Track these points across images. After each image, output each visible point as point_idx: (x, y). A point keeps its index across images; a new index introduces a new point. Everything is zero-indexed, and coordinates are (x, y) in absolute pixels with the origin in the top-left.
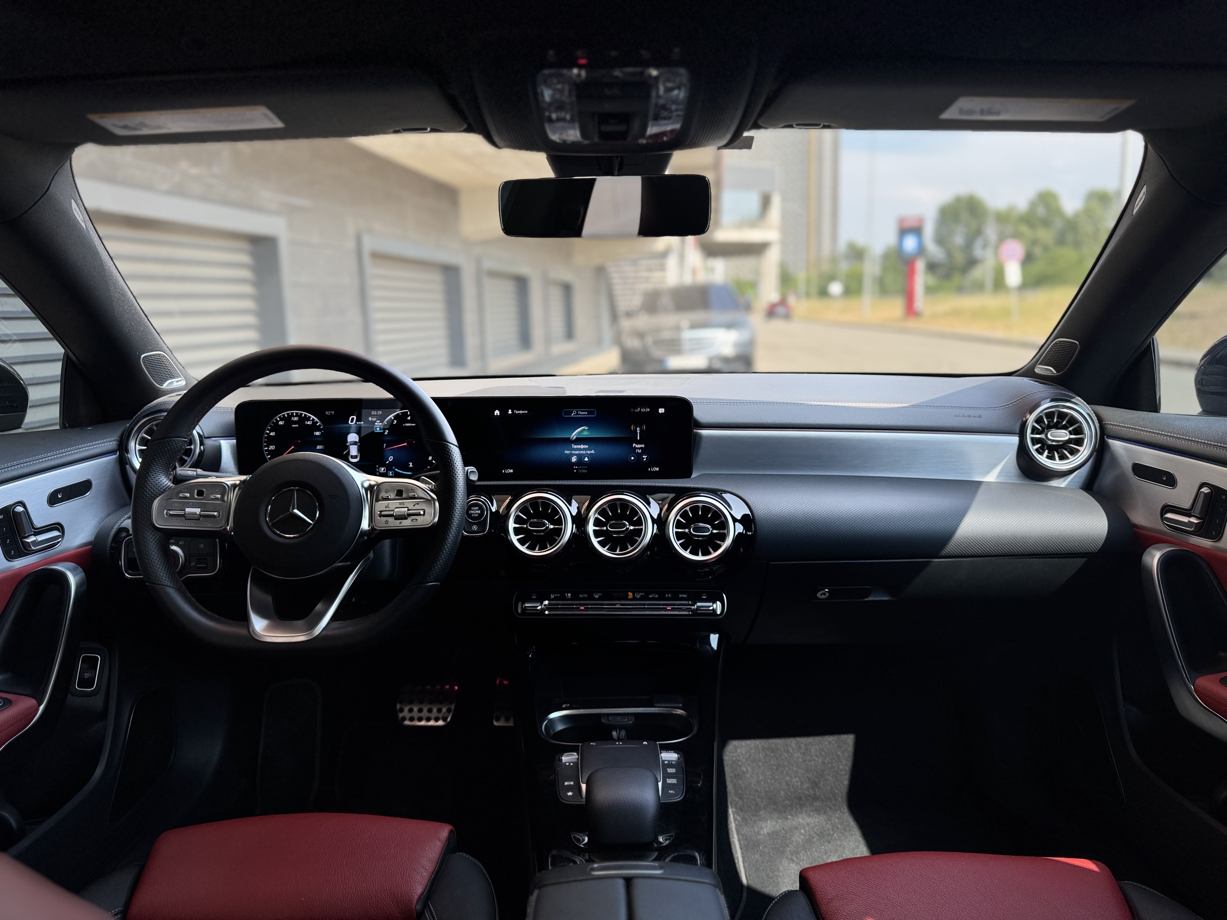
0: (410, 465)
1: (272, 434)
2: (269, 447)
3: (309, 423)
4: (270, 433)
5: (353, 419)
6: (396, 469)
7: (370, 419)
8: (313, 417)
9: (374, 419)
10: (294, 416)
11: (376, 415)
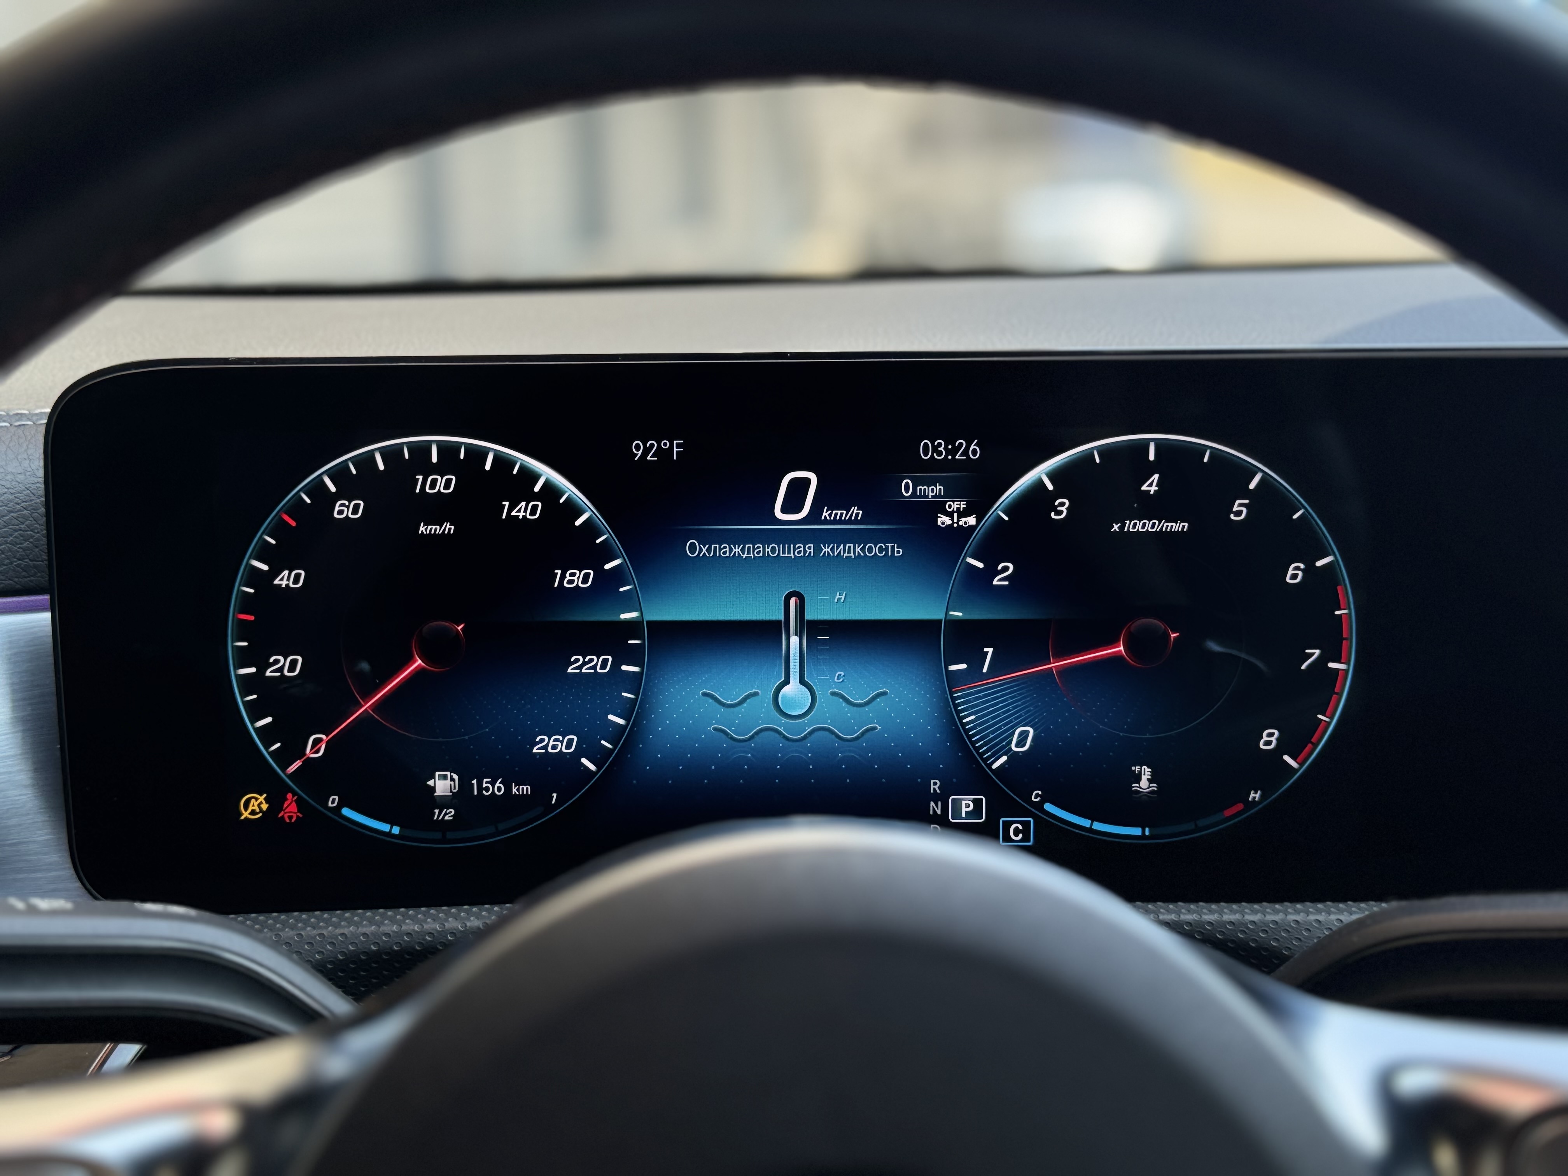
0: (1138, 779)
1: (284, 580)
2: (263, 666)
3: (521, 511)
4: (275, 572)
5: (798, 488)
6: (1048, 807)
7: (907, 488)
8: (547, 473)
9: (934, 491)
10: (428, 469)
11: (944, 465)
